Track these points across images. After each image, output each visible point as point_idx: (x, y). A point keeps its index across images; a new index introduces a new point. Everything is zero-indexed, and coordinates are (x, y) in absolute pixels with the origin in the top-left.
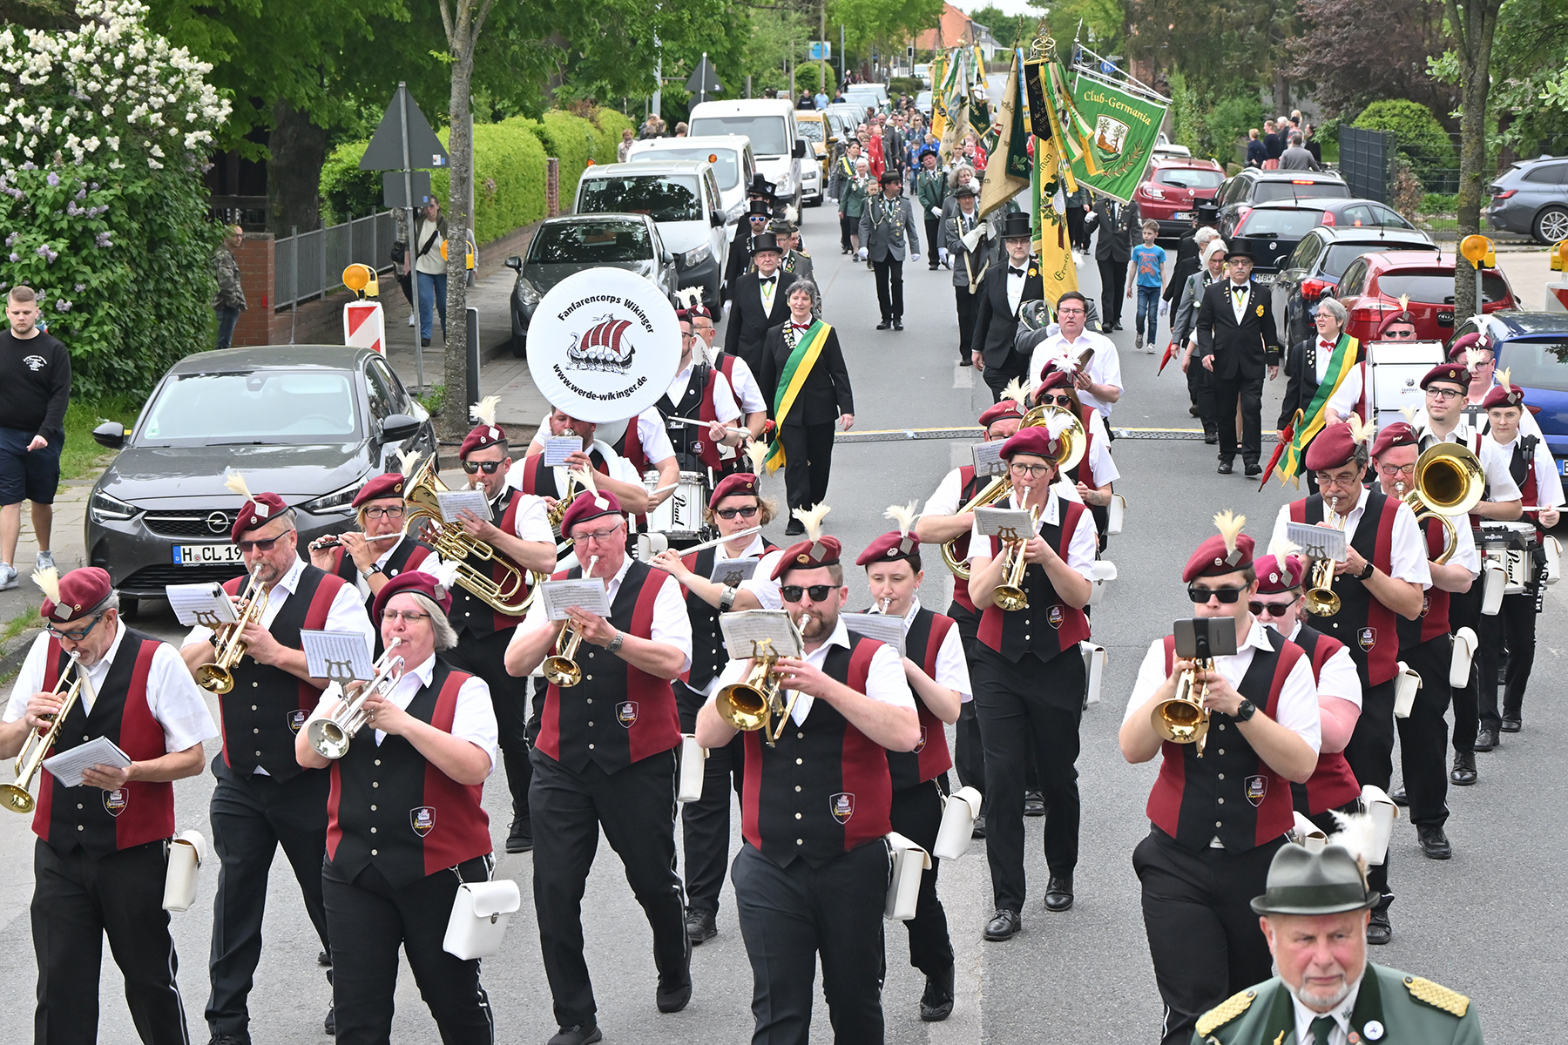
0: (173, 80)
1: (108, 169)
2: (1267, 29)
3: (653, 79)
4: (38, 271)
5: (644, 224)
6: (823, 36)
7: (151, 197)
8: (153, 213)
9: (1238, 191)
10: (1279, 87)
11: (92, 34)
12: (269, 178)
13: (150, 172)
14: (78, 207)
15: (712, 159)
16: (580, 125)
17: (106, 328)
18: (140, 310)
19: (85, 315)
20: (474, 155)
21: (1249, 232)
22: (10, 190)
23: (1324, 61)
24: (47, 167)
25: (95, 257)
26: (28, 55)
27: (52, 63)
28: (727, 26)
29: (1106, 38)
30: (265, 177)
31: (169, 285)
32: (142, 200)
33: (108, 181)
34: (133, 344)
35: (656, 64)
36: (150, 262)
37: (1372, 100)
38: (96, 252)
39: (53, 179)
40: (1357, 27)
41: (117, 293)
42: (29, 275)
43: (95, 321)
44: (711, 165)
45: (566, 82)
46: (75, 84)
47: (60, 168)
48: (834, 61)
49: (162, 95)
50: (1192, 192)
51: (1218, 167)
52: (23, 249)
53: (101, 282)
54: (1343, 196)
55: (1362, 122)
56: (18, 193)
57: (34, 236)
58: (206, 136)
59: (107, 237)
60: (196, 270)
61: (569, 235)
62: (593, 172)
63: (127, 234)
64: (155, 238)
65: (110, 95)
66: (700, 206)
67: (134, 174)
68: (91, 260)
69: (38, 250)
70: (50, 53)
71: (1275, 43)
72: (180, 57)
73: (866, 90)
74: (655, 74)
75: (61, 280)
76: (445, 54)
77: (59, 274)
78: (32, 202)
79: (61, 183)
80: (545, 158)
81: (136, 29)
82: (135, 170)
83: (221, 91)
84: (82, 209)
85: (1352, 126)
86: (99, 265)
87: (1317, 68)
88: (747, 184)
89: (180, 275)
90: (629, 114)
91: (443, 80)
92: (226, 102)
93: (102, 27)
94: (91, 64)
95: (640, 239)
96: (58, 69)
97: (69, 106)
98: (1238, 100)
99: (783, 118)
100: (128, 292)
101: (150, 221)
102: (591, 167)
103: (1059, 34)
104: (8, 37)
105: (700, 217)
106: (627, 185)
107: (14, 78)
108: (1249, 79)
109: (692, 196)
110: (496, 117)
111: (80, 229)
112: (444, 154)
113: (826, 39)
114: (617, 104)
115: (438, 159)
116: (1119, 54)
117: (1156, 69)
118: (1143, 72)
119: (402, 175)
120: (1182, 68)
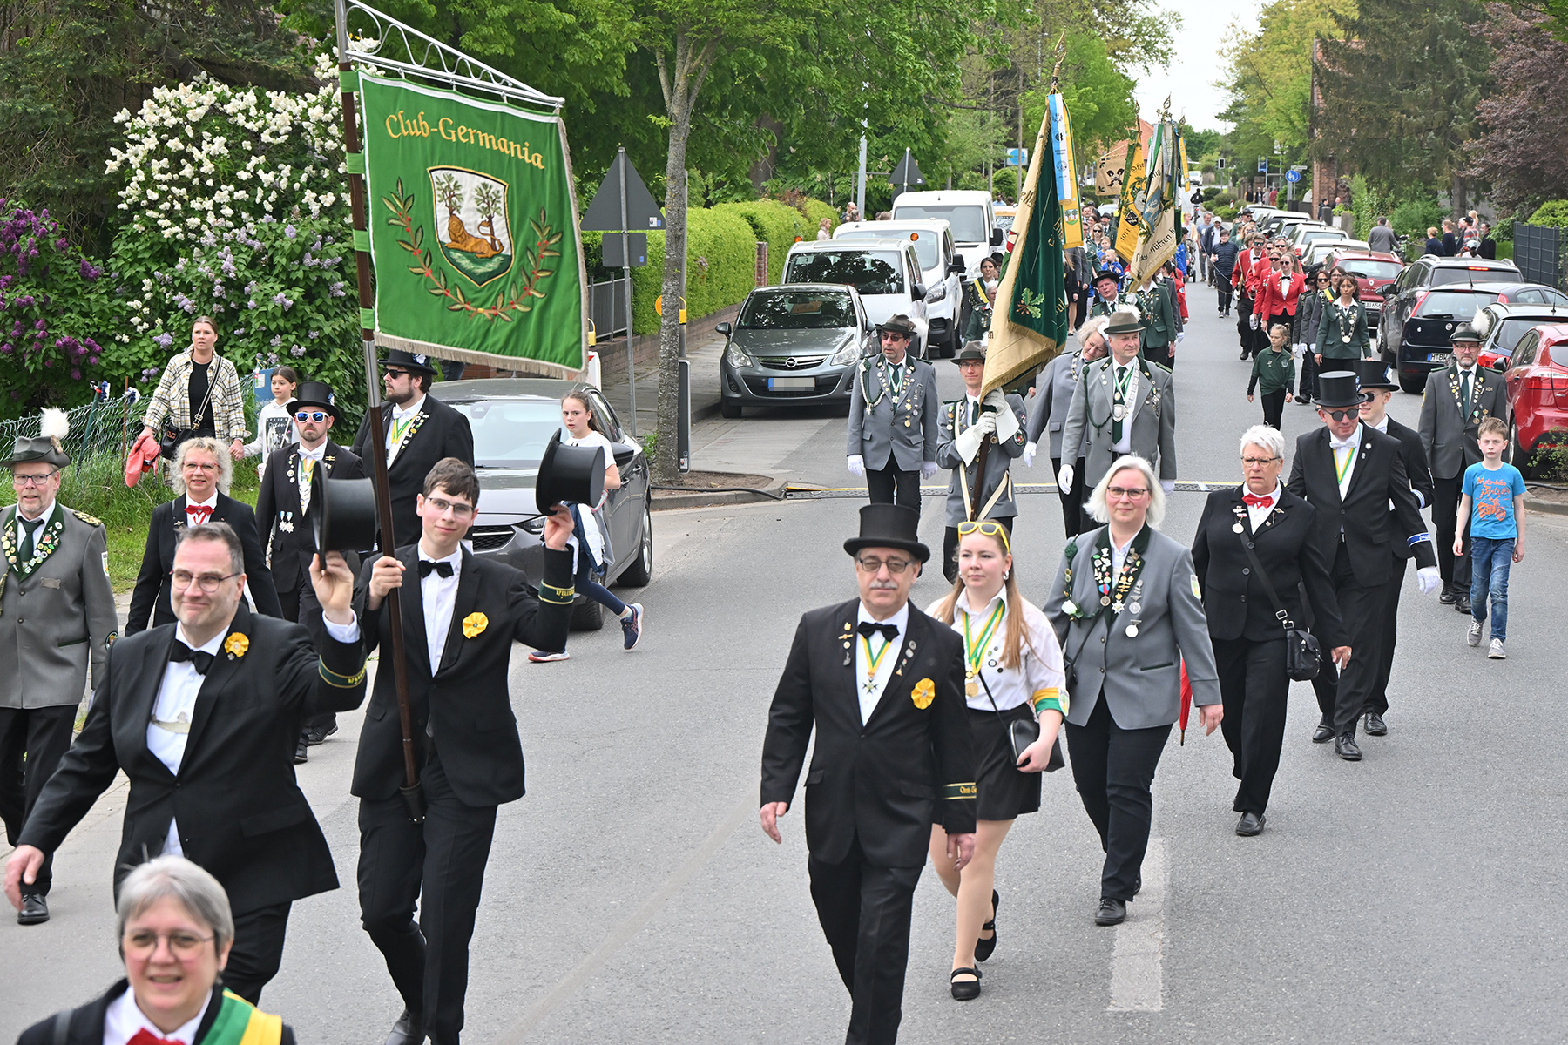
1: (342, 223)
2: (1445, 135)
4: (274, 318)
5: (848, 294)
6: (1020, 143)
9: (1417, 277)
10: (1456, 191)
11: (330, 96)
14: (314, 258)
15: (914, 237)
16: (789, 213)
17: (337, 373)
19: (318, 361)
20: (687, 234)
21: (1426, 313)
22: (250, 242)
23: (1500, 162)
24: (285, 220)
25: (328, 306)
26: (269, 116)
27: (292, 125)
28: (929, 125)
29: (1291, 148)
33: (342, 235)
34: (362, 389)
35: (860, 142)
37: (1546, 200)
38: (329, 302)
39: (290, 231)
40: (1532, 131)
41: (349, 341)
42: (266, 322)
43: (327, 366)
44: (912, 243)
45: (775, 177)
46: (313, 143)
47: (297, 222)
50: (1371, 283)
52: (261, 297)
53: (334, 329)
54: (1515, 281)
55: (1536, 220)
56: (257, 245)
57: (270, 285)
59: (340, 287)
61: (775, 304)
62: (799, 247)
66: (902, 279)
68: (324, 309)
69: (275, 298)
70: (291, 113)
71: (1453, 148)
75: (295, 327)
76: (663, 118)
77: (294, 322)
78: (270, 253)
79: (298, 235)
80: (755, 242)
84: (317, 260)
85: (1526, 224)
86: (332, 314)
87: (1493, 168)
88: (946, 264)
90: (836, 206)
91: (658, 155)
94: (328, 124)
95: (844, 308)
96: (297, 130)
97: (307, 165)
98: (1417, 203)
99: (981, 207)
100: (358, 340)
102: (798, 243)
103: (1245, 147)
104: (251, 97)
105: (901, 290)
106: (833, 259)
107: (256, 136)
108: (1428, 183)
109: (893, 271)
110: (708, 205)
111: (315, 279)
112: (660, 217)
113: (1023, 147)
114: (824, 197)
115: (654, 221)
116: (1304, 164)
117: (1339, 175)
118: (1325, 180)
119: (620, 236)
120: (1363, 172)
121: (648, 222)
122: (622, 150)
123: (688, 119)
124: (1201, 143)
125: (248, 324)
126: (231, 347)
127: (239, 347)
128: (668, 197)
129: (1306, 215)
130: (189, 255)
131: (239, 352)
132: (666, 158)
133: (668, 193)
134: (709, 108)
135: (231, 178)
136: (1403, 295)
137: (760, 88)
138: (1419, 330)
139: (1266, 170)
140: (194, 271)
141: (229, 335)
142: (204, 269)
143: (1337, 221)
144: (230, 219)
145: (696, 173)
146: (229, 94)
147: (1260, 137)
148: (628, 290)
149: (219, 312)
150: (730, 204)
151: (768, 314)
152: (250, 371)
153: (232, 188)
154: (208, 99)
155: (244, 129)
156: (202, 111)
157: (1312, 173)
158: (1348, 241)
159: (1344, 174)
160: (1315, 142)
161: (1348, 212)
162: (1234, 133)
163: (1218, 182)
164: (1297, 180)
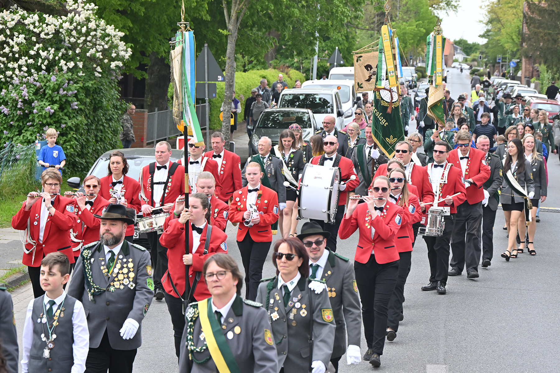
0: (107, 39)
1: (77, 75)
3: (314, 50)
4: (45, 118)
5: (308, 113)
7: (95, 88)
8: (96, 96)
11: (73, 17)
12: (146, 88)
13: (95, 78)
14: (64, 91)
15: (339, 88)
18: (89, 137)
19: (65, 138)
20: (235, 84)
22: (35, 83)
24: (51, 73)
25: (70, 113)
26: (44, 25)
27: (55, 30)
28: (347, 37)
29: (512, 51)
30: (145, 88)
31: (101, 127)
32: (91, 90)
33: (77, 81)
34: (85, 151)
35: (316, 44)
36: (94, 117)
38: (70, 111)
39: (53, 78)
41: (79, 129)
42: (41, 120)
44: (338, 91)
45: (276, 59)
46: (65, 39)
47: (57, 74)
49: (102, 45)
52: (39, 108)
53: (72, 124)
56: (38, 84)
57: (44, 103)
58: (121, 64)
59: (76, 105)
60: (113, 122)
61: (274, 117)
63: (85, 104)
64: (97, 107)
65: (79, 44)
66: (333, 107)
67: (89, 78)
68: (68, 114)
69: (46, 109)
70: (55, 25)
72: (110, 29)
74: (315, 48)
75: (55, 122)
76: (225, 31)
77: (54, 120)
78: (44, 88)
79: (57, 80)
81: (92, 16)
82: (90, 77)
83: (127, 45)
84: (65, 92)
86: (72, 116)
88: (353, 101)
89: (106, 123)
90: (303, 73)
91: (224, 47)
92: (129, 49)
93: (77, 15)
94: (72, 30)
95: (306, 120)
96: (57, 32)
97: (61, 48)
100: (83, 129)
101: (94, 99)
103: (491, 50)
104: (36, 17)
105: (332, 112)
106: (302, 97)
107: (38, 35)
109: (329, 103)
110: (245, 71)
111: (64, 100)
112: (223, 76)
114: (298, 69)
115: (220, 78)
116: (518, 59)
117: (534, 64)
118: (528, 66)
119: (204, 84)
120: (545, 63)
121: (217, 78)
122: (206, 45)
123: (237, 32)
124: (471, 48)
125: (33, 120)
126: (26, 131)
127: (29, 131)
128: (226, 67)
129: (519, 82)
130: (7, 88)
131: (29, 133)
132: (227, 49)
133: (227, 65)
134: (247, 26)
135: (27, 54)
137: (270, 18)
139: (500, 61)
140: (9, 96)
141: (24, 125)
142: (14, 95)
143: (532, 85)
144: (26, 72)
145: (239, 56)
146: (26, 15)
147: (498, 46)
148: (207, 109)
149: (20, 115)
150: (255, 71)
151: (271, 122)
152: (34, 142)
153: (27, 58)
154: (17, 17)
155: (33, 32)
156: (13, 23)
157: (522, 63)
158: (537, 95)
159: (536, 64)
160: (524, 49)
161: (538, 81)
162: (486, 44)
163: (478, 66)
164: (515, 66)
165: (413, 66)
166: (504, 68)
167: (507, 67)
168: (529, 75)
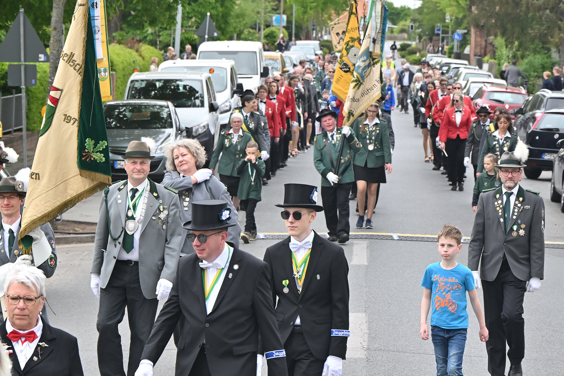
5: (168, 107)
6: (282, 11)
9: (537, 104)
15: (211, 71)
16: (130, 53)
21: (542, 127)
29: (457, 18)
35: (178, 8)
44: (210, 75)
45: (122, 29)
48: (288, 27)
50: (507, 107)
51: (524, 91)
61: (120, 113)
62: (136, 76)
66: (203, 97)
73: (308, 44)
88: (232, 89)
90: (161, 49)
95: (165, 116)
98: (538, 56)
99: (255, 52)
102: (136, 73)
103: (427, 17)
105: (202, 105)
106: (158, 84)
108: (544, 43)
109: (197, 92)
112: (46, 54)
113: (284, 13)
114: (153, 43)
115: (42, 57)
116: (465, 29)
117: (487, 36)
118: (479, 39)
119: (19, 66)
120: (503, 35)
121: (38, 58)
122: (22, 10)
124: (399, 14)
128: (51, 41)
129: (466, 62)
132: (51, 16)
133: (52, 39)
136: (528, 115)
138: (537, 138)
139: (440, 32)
143: (486, 66)
147: (437, 11)
148: (24, 102)
151: (115, 120)
157: (470, 35)
158: (492, 80)
159: (490, 36)
160: (473, 15)
161: (493, 61)
162: (420, 8)
163: (409, 39)
164: (460, 39)
165: (315, 39)
166: (445, 42)
167: (450, 41)
168: (481, 51)
